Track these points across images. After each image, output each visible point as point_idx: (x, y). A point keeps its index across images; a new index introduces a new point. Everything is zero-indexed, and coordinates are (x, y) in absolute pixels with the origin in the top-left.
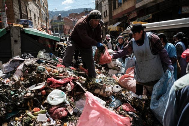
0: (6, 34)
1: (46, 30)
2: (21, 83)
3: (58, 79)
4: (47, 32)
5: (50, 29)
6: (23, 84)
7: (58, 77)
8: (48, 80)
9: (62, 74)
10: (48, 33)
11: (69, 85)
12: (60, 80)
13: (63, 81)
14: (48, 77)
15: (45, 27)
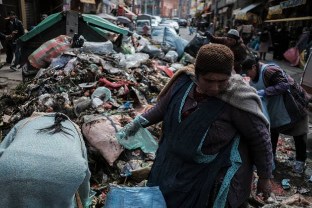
0: (61, 20)
1: (132, 8)
2: (71, 78)
3: (112, 81)
4: (134, 11)
5: (138, 7)
6: (73, 80)
7: (112, 79)
8: (100, 81)
9: (118, 77)
10: (135, 13)
11: (122, 88)
12: (114, 83)
13: (116, 85)
14: (100, 78)
15: (131, 3)
